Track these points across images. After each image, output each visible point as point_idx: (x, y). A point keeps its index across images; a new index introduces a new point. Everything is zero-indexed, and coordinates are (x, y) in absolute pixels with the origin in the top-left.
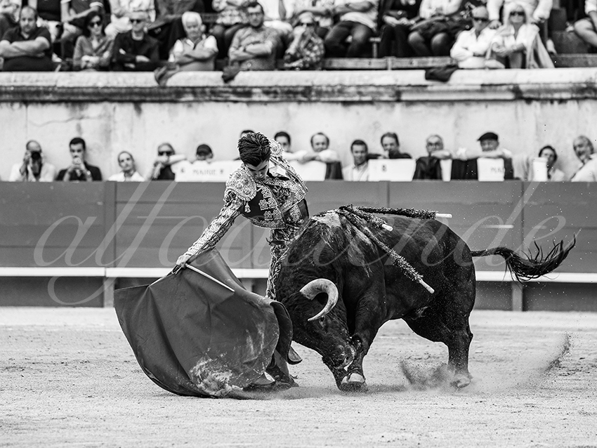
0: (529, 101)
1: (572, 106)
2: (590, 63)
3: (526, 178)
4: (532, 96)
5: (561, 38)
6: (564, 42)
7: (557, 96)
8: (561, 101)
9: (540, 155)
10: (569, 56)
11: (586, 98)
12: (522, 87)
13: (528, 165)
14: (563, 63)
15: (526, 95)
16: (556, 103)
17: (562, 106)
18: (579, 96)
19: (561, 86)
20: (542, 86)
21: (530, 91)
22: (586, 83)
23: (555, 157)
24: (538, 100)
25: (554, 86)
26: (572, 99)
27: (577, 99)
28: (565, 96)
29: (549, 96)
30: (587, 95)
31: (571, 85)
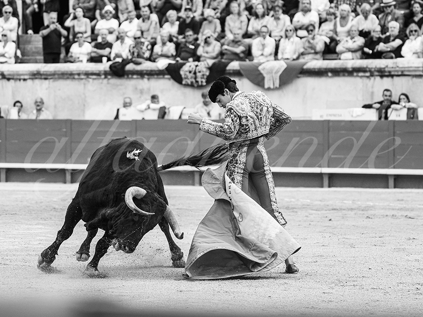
0: (9, 79)
1: (29, 82)
2: (38, 61)
3: (7, 117)
4: (10, 77)
5: (24, 49)
6: (26, 51)
7: (22, 77)
8: (25, 80)
9: (14, 105)
10: (28, 58)
11: (36, 78)
12: (6, 73)
13: (8, 111)
14: (26, 61)
15: (7, 77)
16: (22, 81)
17: (25, 82)
18: (33, 77)
19: (24, 73)
20: (15, 73)
21: (9, 75)
22: (37, 71)
23: (22, 106)
24: (13, 79)
25: (21, 73)
26: (30, 79)
27: (32, 79)
28: (26, 77)
29: (18, 77)
30: (37, 76)
31: (29, 72)
